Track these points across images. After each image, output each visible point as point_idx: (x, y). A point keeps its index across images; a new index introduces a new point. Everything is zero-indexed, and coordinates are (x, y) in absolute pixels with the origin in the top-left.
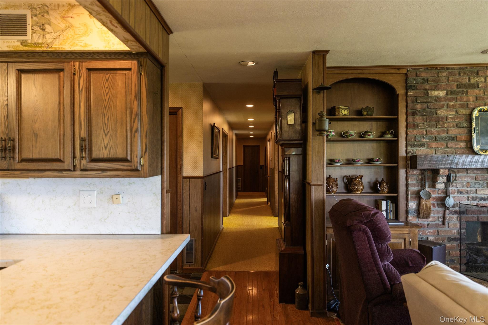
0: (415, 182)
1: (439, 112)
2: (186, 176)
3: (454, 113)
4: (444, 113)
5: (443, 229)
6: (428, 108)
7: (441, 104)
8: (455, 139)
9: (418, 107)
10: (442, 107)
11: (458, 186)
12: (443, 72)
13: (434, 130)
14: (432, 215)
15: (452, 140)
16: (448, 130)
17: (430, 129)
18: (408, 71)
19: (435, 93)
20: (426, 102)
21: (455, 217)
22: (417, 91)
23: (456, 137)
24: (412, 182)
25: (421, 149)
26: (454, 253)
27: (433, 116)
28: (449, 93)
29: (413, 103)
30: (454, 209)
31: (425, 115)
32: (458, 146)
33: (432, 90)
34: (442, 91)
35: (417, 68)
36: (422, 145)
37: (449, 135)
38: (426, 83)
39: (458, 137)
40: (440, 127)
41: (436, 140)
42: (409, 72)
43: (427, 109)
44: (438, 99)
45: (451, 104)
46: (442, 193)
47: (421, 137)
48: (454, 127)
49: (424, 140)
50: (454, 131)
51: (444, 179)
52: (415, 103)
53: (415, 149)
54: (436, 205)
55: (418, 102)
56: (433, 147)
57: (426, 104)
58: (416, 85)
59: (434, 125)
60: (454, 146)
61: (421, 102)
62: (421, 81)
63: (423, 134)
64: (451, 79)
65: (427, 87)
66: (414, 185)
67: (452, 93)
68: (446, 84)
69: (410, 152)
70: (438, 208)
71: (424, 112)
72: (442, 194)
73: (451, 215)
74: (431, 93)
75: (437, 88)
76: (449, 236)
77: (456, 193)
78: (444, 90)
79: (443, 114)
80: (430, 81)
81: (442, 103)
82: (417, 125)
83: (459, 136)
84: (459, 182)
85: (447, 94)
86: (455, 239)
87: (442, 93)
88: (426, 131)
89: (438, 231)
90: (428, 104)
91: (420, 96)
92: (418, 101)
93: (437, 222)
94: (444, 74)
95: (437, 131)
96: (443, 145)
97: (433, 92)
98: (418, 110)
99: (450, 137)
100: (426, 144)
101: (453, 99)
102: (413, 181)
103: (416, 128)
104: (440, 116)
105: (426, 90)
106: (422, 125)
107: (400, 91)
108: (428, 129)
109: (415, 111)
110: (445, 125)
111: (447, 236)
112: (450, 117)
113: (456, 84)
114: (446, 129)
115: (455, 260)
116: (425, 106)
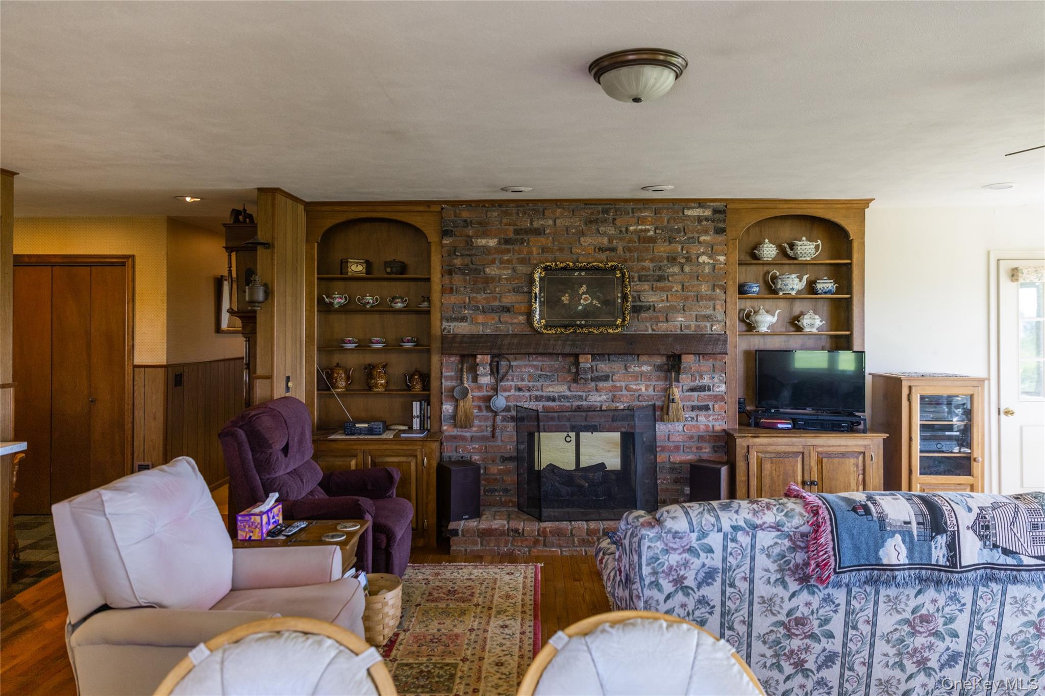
0: (453, 374)
1: (487, 270)
2: (140, 364)
3: (510, 272)
4: (495, 271)
5: (494, 443)
6: (473, 264)
7: (491, 257)
8: (511, 309)
9: (458, 262)
10: (493, 262)
11: (515, 380)
12: (494, 211)
13: (480, 297)
14: (476, 422)
15: (506, 312)
16: (501, 297)
17: (475, 295)
18: (442, 209)
19: (482, 242)
20: (469, 255)
21: (511, 426)
22: (456, 238)
23: (513, 306)
24: (449, 374)
25: (461, 324)
26: (509, 479)
27: (480, 276)
28: (502, 241)
29: (449, 255)
30: (510, 414)
31: (467, 274)
32: (516, 321)
33: (478, 237)
34: (492, 239)
35: (456, 204)
36: (463, 319)
37: (503, 304)
38: (470, 227)
39: (515, 306)
40: (489, 292)
41: (484, 312)
42: (444, 211)
43: (471, 266)
44: (487, 250)
45: (506, 258)
46: (491, 389)
47: (461, 307)
48: (509, 291)
49: (466, 312)
50: (509, 299)
51: (485, 369)
52: (454, 257)
53: (452, 324)
54: (483, 408)
55: (458, 255)
56: (479, 321)
57: (470, 259)
58: (456, 229)
59: (481, 289)
60: (509, 321)
61: (461, 255)
62: (462, 224)
63: (465, 303)
64: (505, 221)
65: (471, 233)
66: (451, 378)
67: (507, 241)
68: (499, 229)
69: (445, 329)
70: (487, 412)
71: (466, 270)
72: (492, 391)
73: (505, 423)
74: (477, 242)
75: (485, 235)
76: (503, 454)
77: (513, 390)
78: (495, 237)
79: (493, 273)
80: (474, 224)
81: (493, 256)
82: (456, 289)
83: (517, 306)
84: (517, 374)
85: (499, 243)
86: (510, 459)
87: (492, 243)
88: (469, 298)
89: (486, 447)
90: (472, 259)
91: (459, 245)
92: (457, 254)
93: (485, 433)
94: (495, 214)
95: (485, 299)
96: (493, 319)
97: (479, 240)
98: (457, 267)
99: (503, 307)
100: (469, 317)
101: (508, 251)
102: (449, 372)
103: (454, 293)
104: (490, 276)
105: (469, 236)
106: (462, 289)
107: (433, 237)
108: (472, 295)
109: (453, 268)
110: (497, 289)
111: (500, 454)
112: (504, 277)
113: (512, 228)
114: (498, 296)
115: (510, 490)
116: (467, 260)
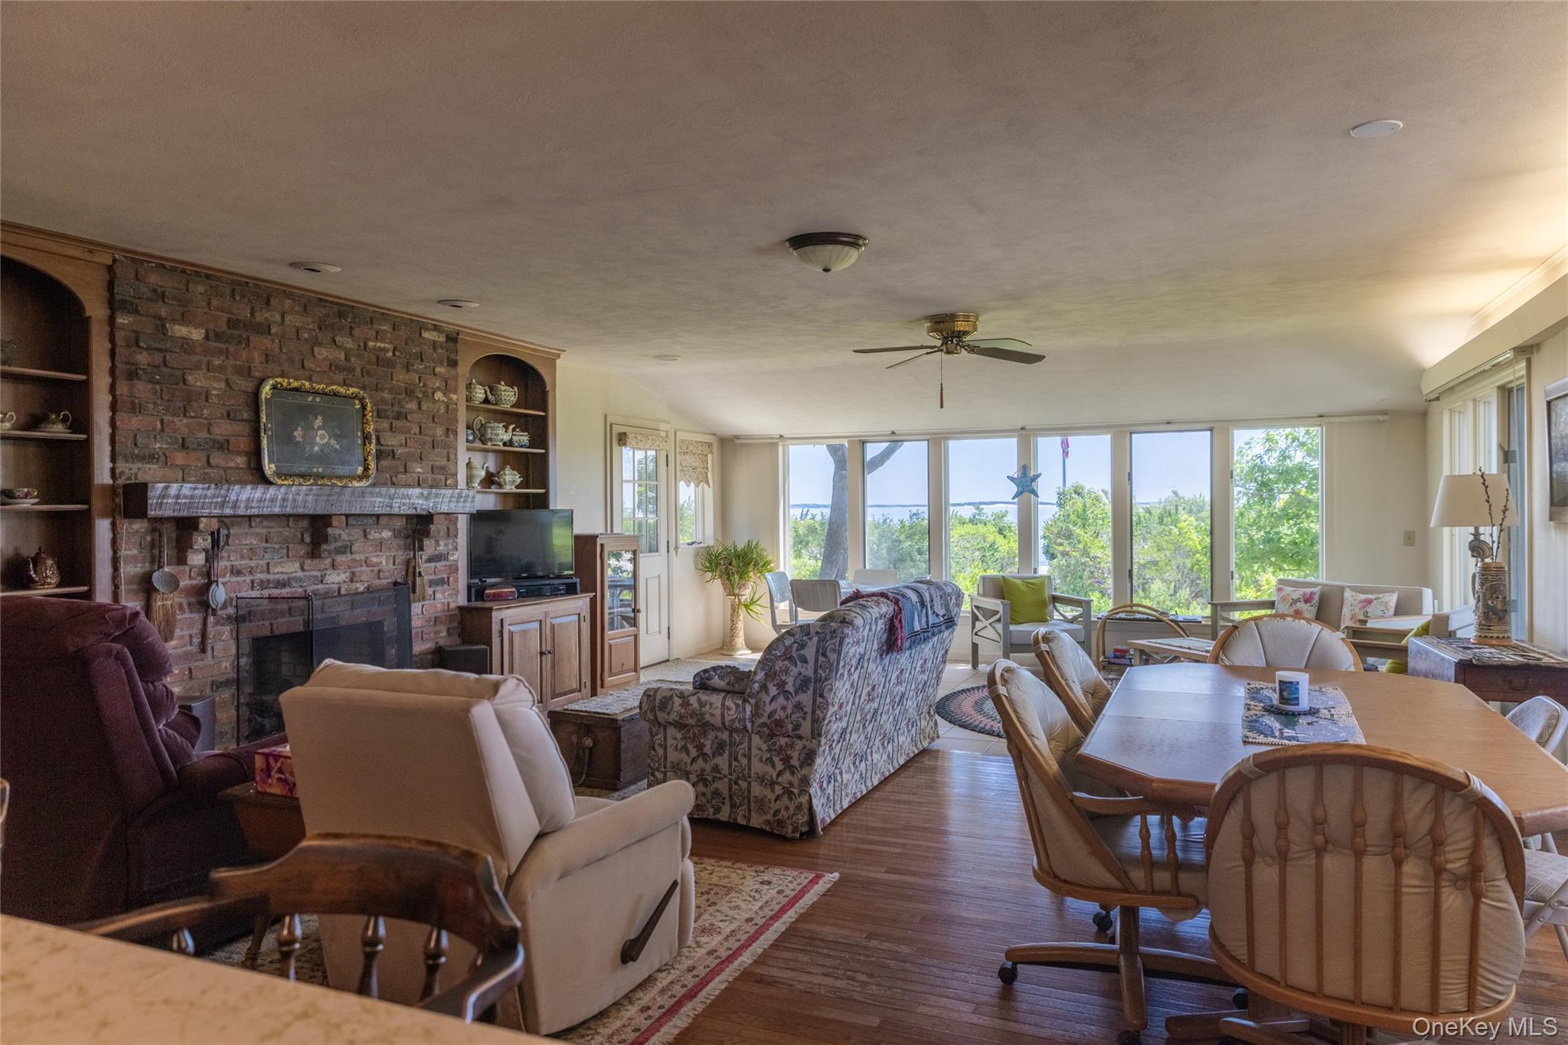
0: (136, 552)
1: (190, 378)
3: (223, 385)
4: (201, 382)
5: (202, 663)
6: (165, 365)
7: (195, 358)
8: (225, 446)
9: (142, 358)
10: (197, 367)
11: (232, 558)
12: (199, 283)
13: (180, 423)
14: (178, 632)
15: (219, 449)
16: (210, 424)
17: (171, 418)
18: (115, 260)
19: (180, 330)
20: (160, 350)
21: (226, 630)
22: (138, 318)
23: (228, 441)
24: (129, 552)
25: (149, 466)
26: (225, 716)
27: (178, 387)
28: (212, 335)
29: (128, 346)
30: (225, 612)
31: (158, 382)
32: (232, 464)
33: (174, 321)
34: (196, 328)
35: (138, 260)
36: (151, 458)
37: (211, 437)
38: (161, 303)
39: (231, 442)
40: (192, 414)
41: (183, 446)
42: (118, 264)
43: (163, 368)
44: (187, 346)
45: (217, 363)
46: (198, 575)
47: (149, 437)
48: (222, 418)
49: (158, 445)
50: (223, 429)
51: (206, 540)
52: (135, 349)
53: (136, 466)
54: (185, 606)
55: (142, 348)
56: (179, 463)
57: (161, 355)
58: (137, 301)
59: (180, 408)
60: (223, 464)
61: (148, 349)
62: (149, 295)
63: (154, 430)
64: (215, 302)
65: (163, 313)
66: (134, 559)
67: (218, 336)
68: (206, 313)
69: (122, 473)
70: (191, 612)
71: (156, 374)
72: (200, 578)
73: (218, 628)
74: (172, 329)
75: (184, 319)
76: (214, 678)
77: (228, 575)
78: (198, 326)
79: (198, 384)
80: (168, 298)
81: (196, 358)
82: (140, 405)
83: (232, 440)
84: (233, 548)
85: (207, 337)
86: (227, 683)
87: (197, 335)
88: (162, 422)
89: (190, 670)
90: (165, 357)
91: (145, 330)
92: (142, 344)
93: (189, 648)
94: (201, 289)
95: (187, 426)
96: (199, 460)
97: (177, 327)
98: (142, 367)
99: (214, 441)
100: (160, 454)
101: (220, 352)
102: (130, 550)
103: (138, 413)
104: (192, 388)
105: (160, 318)
106: (151, 406)
107: (95, 309)
108: (167, 418)
109: (133, 368)
110: (205, 411)
111: (211, 678)
112: (214, 392)
113: (225, 316)
114: (205, 422)
115: (226, 733)
116: (158, 358)
